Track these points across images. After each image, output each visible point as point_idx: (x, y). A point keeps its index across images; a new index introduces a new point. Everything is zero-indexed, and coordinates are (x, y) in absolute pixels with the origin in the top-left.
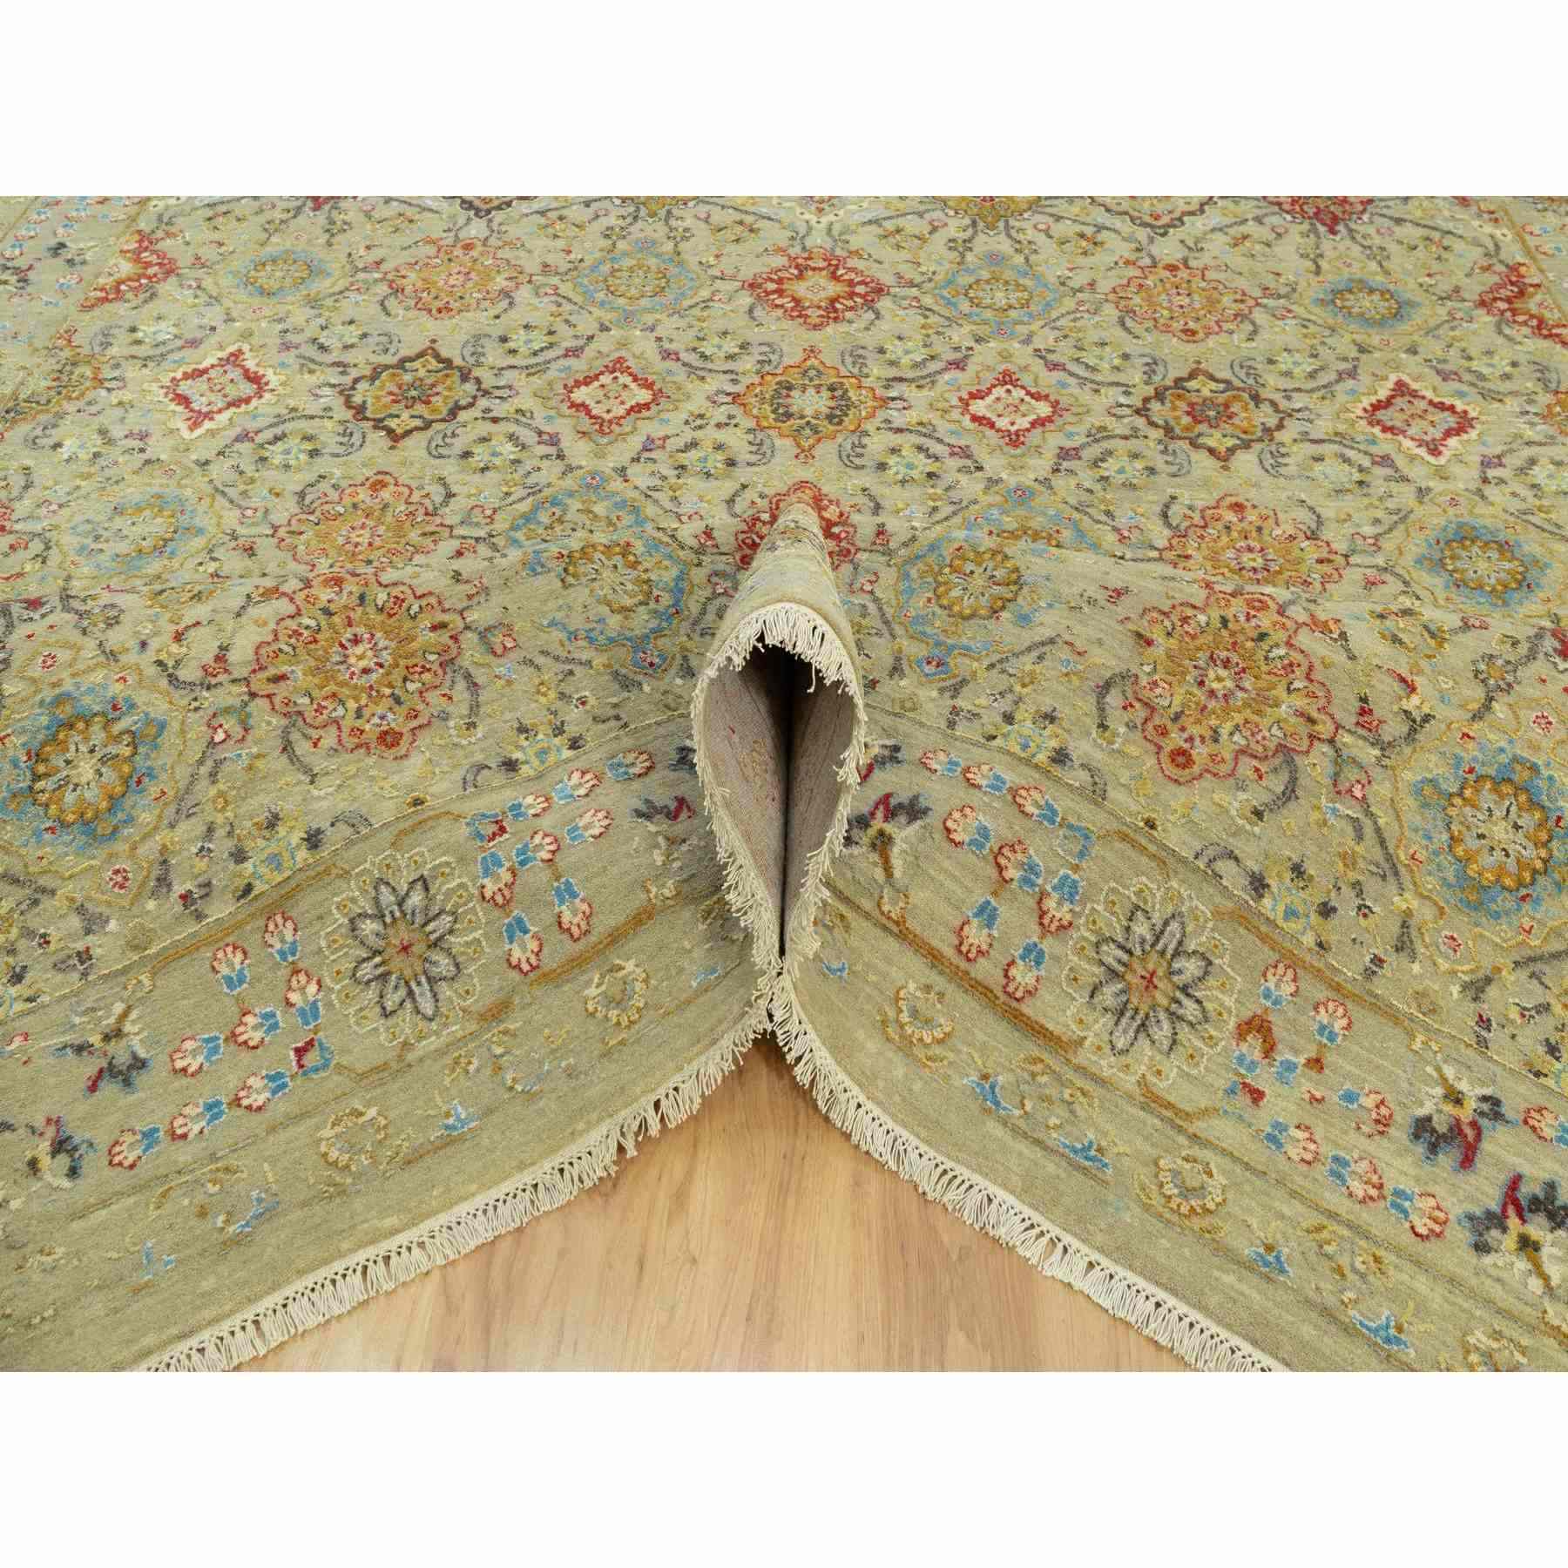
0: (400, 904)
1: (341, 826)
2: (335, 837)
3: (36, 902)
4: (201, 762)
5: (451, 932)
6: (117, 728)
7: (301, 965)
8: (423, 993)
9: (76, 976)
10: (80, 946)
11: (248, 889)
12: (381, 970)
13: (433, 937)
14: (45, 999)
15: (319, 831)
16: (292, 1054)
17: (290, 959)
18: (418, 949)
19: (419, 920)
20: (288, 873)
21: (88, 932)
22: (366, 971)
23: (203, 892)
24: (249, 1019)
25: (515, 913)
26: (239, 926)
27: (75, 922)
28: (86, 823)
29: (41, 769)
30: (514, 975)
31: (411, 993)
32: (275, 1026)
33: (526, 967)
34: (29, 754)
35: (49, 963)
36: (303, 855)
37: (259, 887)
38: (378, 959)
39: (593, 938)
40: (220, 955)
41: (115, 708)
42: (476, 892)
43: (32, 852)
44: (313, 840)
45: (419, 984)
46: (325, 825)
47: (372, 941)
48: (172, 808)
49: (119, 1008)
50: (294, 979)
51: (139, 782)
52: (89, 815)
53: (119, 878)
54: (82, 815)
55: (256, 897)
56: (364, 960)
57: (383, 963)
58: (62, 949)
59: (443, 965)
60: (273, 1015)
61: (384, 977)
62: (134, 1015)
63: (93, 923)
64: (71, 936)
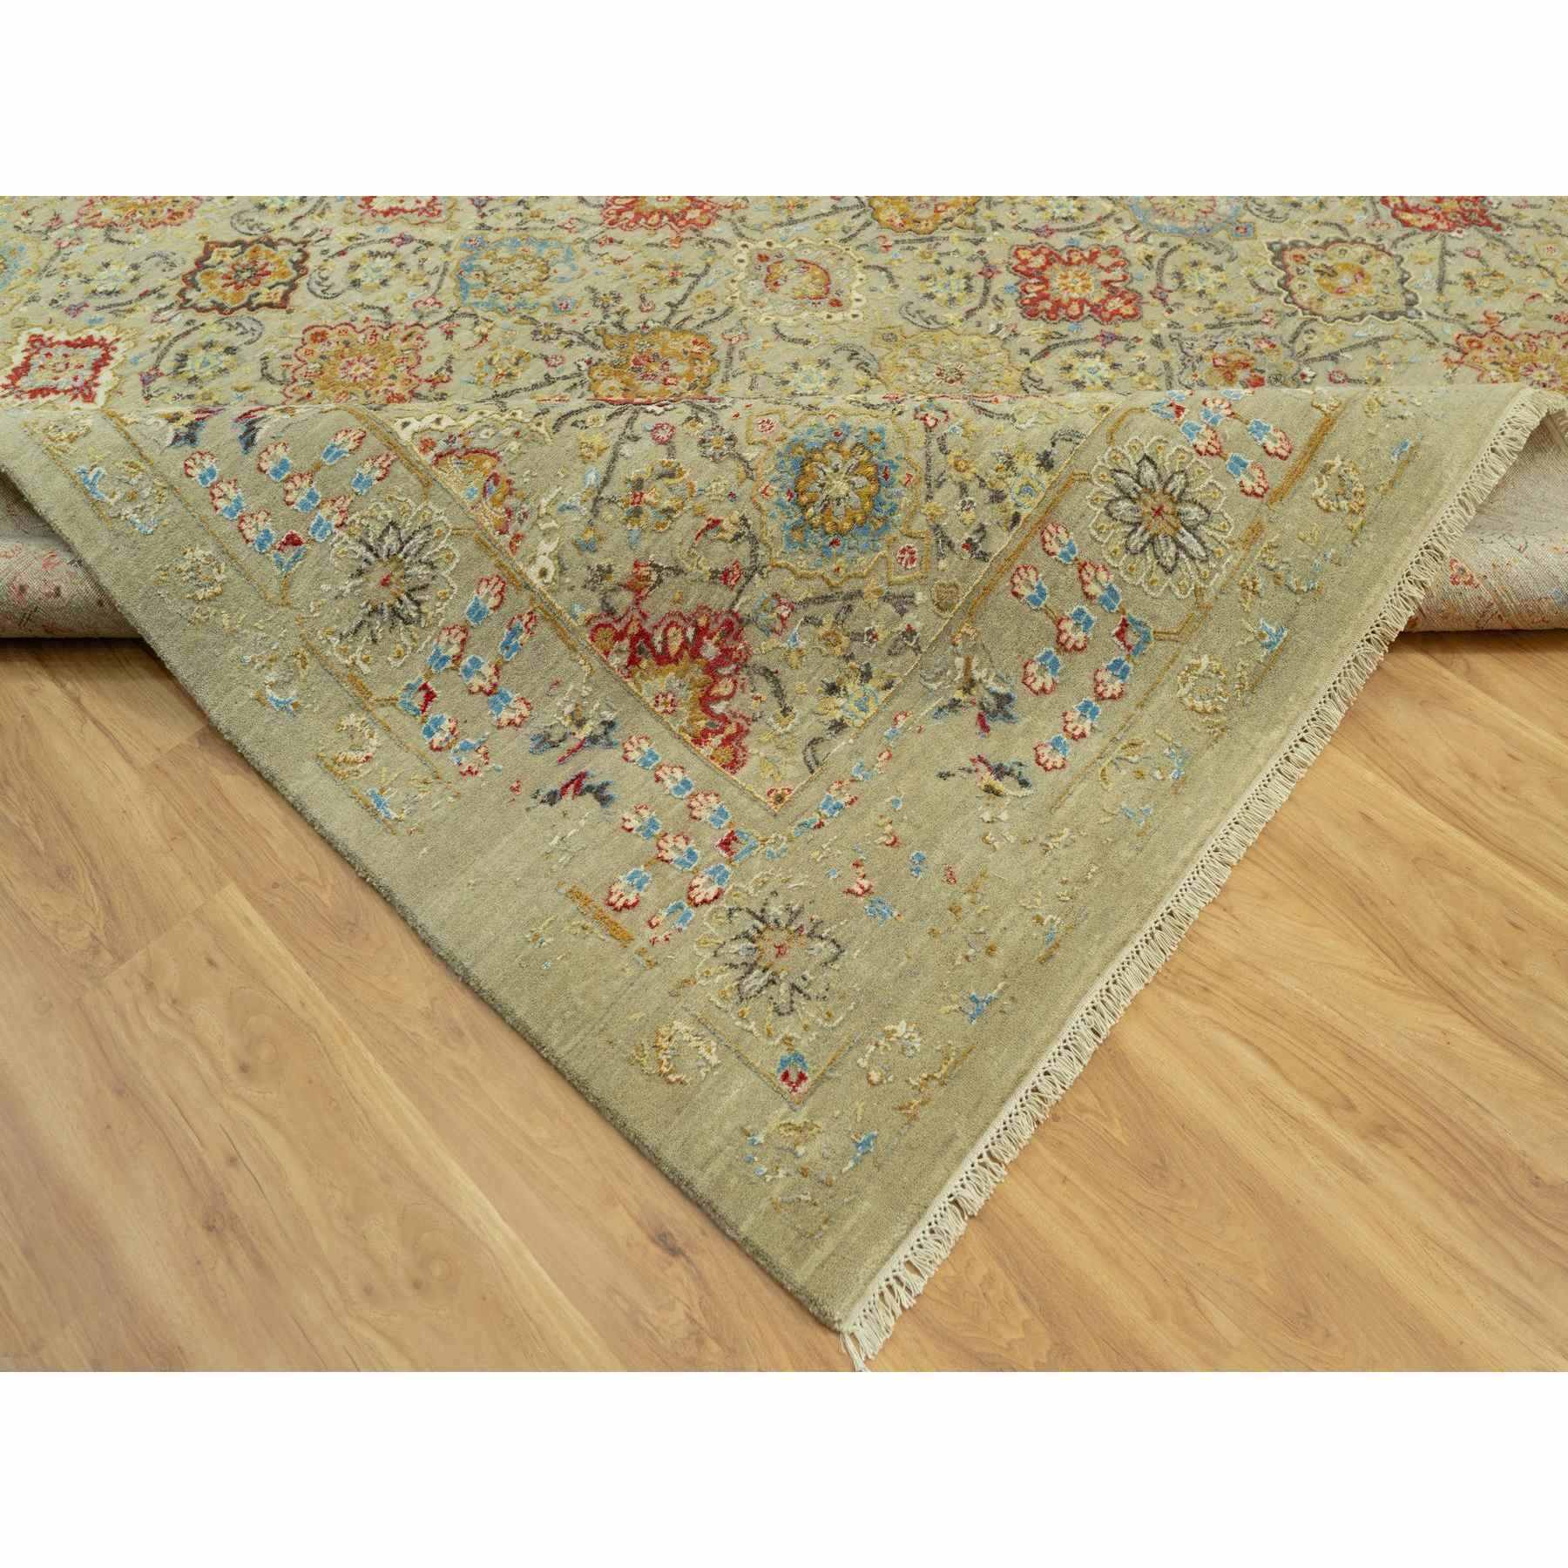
0: (1138, 482)
1: (1059, 444)
2: (1061, 452)
3: (849, 608)
4: (928, 444)
5: (1187, 484)
6: (846, 447)
7: (1082, 559)
8: (1187, 539)
9: (910, 653)
10: (902, 627)
11: (1016, 518)
12: (1147, 537)
13: (1175, 494)
14: (899, 681)
15: (1047, 454)
16: (1115, 639)
17: (1073, 557)
18: (1168, 508)
19: (1158, 487)
20: (1042, 495)
21: (902, 612)
22: (1136, 541)
23: (981, 535)
24: (1064, 626)
25: (1230, 455)
26: (1021, 548)
27: (889, 608)
28: (861, 526)
29: (804, 499)
30: (1252, 500)
31: (1180, 546)
32: (1088, 622)
33: (1259, 491)
34: (789, 493)
35: (884, 652)
36: (1045, 478)
37: (1024, 513)
38: (1141, 529)
39: (1297, 453)
40: (1017, 580)
41: (837, 434)
42: (1193, 451)
43: (827, 569)
44: (1046, 462)
45: (1183, 535)
46: (1048, 448)
47: (1130, 517)
48: (923, 486)
49: (959, 662)
50: (1084, 573)
51: (886, 477)
52: (859, 518)
53: (907, 555)
54: (854, 520)
55: (1025, 521)
56: (1130, 534)
57: (1146, 530)
58: (889, 636)
59: (1194, 513)
60: (1081, 612)
61: (1152, 541)
62: (975, 663)
63: (903, 603)
64: (891, 623)
